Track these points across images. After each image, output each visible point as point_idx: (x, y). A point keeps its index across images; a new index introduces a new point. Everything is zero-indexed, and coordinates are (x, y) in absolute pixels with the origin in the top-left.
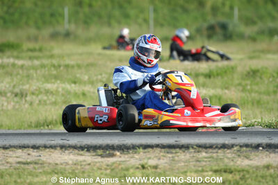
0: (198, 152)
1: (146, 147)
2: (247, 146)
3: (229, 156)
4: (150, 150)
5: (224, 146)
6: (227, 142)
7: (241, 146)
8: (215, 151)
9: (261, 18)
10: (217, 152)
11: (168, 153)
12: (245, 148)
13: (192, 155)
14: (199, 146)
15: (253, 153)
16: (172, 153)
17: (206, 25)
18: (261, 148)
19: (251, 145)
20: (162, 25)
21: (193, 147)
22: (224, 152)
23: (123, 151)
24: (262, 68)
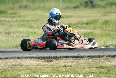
0: (88, 59)
1: (66, 57)
3: (102, 60)
4: (68, 58)
5: (99, 56)
6: (100, 55)
7: (107, 56)
8: (95, 58)
10: (96, 59)
11: (75, 60)
12: (108, 57)
13: (86, 60)
14: (89, 56)
15: (112, 59)
16: (77, 60)
18: (115, 57)
20: (65, 2)
21: (86, 57)
22: (100, 59)
23: (56, 59)
24: (110, 20)
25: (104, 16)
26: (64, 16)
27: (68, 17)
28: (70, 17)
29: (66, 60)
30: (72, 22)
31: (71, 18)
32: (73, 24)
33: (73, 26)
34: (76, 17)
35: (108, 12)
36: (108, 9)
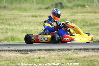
0: (59, 52)
1: (40, 50)
2: (76, 49)
3: (70, 53)
4: (41, 51)
5: (68, 50)
7: (74, 49)
10: (66, 52)
11: (48, 52)
12: (76, 50)
13: (56, 53)
14: (59, 50)
15: (79, 52)
18: (82, 50)
19: (78, 49)
20: (38, 3)
21: (57, 50)
22: (68, 52)
23: (31, 52)
24: (76, 19)
25: (72, 15)
26: (38, 16)
27: (41, 16)
29: (40, 53)
31: (43, 17)
35: (75, 13)
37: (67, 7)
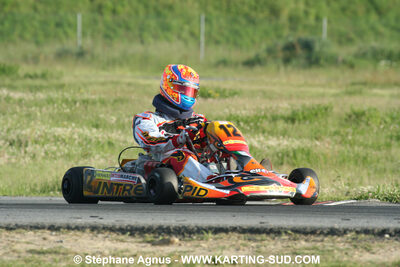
0: (295, 240)
1: (217, 230)
2: (366, 232)
3: (341, 246)
4: (223, 235)
5: (332, 232)
6: (336, 226)
7: (358, 232)
8: (319, 238)
9: (361, 34)
10: (322, 241)
11: (249, 240)
12: (363, 236)
13: (285, 244)
14: (296, 231)
15: (376, 243)
16: (255, 241)
17: (281, 43)
18: (387, 236)
19: (373, 230)
20: (217, 43)
21: (286, 233)
22: (333, 241)
23: (184, 236)
24: (369, 110)
25: (350, 93)
26: (212, 92)
27: (227, 93)
28: (233, 94)
29: (219, 241)
30: (238, 112)
31: (236, 96)
32: (242, 120)
33: (242, 124)
34: (252, 94)
35: (365, 84)
36: (364, 73)
37: (333, 61)
